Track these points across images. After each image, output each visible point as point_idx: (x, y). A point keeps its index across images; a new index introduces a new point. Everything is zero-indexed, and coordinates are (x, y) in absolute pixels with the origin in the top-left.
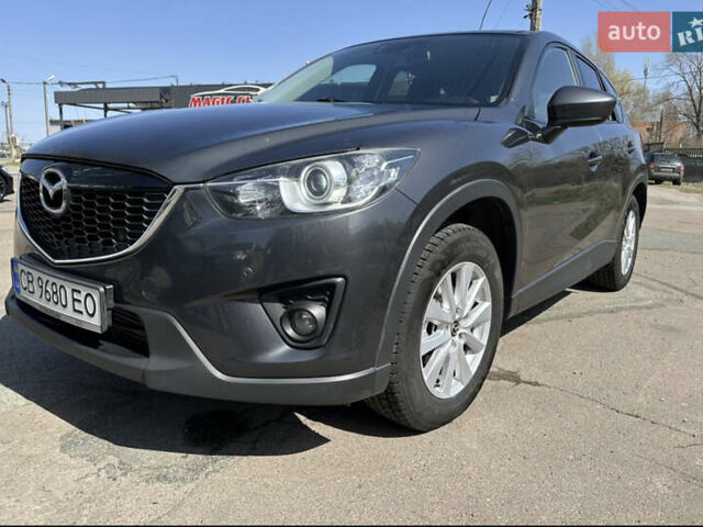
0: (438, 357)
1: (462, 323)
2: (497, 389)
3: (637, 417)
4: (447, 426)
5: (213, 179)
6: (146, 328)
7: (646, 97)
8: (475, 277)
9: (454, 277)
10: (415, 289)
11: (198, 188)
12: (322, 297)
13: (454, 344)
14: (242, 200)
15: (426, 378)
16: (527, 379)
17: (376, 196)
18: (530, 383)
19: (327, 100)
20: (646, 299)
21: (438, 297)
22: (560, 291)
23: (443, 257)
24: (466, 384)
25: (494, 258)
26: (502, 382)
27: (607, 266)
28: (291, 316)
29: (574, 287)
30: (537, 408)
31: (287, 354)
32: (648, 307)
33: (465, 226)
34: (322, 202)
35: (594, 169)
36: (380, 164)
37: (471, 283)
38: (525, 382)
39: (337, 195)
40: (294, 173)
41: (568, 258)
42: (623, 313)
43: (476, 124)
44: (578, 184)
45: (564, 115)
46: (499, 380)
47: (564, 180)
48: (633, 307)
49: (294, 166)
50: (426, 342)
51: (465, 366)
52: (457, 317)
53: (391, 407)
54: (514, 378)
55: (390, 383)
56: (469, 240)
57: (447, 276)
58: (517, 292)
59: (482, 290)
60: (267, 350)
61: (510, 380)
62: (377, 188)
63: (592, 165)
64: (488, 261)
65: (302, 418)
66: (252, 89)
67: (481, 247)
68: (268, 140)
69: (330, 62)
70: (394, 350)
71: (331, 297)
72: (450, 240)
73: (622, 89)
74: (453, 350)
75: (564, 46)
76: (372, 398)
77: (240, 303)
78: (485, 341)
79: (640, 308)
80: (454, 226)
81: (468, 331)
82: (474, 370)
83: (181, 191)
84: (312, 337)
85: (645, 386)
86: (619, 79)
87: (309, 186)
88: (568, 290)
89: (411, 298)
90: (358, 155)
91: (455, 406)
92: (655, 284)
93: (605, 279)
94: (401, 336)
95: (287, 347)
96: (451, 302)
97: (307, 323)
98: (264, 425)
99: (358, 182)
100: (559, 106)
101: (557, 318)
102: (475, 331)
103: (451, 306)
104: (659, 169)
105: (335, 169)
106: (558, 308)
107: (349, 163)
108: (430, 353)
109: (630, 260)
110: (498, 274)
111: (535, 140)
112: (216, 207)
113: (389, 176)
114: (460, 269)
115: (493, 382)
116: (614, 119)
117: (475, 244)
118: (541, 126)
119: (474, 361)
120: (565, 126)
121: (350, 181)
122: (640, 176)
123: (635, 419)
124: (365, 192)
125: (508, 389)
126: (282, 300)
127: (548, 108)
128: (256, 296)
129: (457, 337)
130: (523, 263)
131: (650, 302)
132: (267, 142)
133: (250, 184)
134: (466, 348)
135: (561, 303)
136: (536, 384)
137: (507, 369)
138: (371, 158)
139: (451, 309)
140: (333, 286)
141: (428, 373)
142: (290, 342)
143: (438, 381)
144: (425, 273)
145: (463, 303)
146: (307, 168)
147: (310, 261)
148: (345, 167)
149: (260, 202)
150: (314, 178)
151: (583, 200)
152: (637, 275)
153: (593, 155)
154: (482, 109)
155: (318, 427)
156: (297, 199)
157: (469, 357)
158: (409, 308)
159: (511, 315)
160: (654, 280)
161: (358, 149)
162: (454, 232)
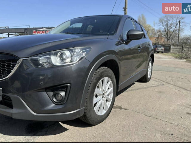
0: (99, 104)
1: (105, 94)
2: (116, 111)
3: (152, 117)
4: (101, 123)
5: (31, 56)
6: (12, 100)
7: (155, 31)
8: (108, 81)
9: (103, 81)
10: (91, 86)
11: (27, 59)
12: (64, 89)
13: (103, 100)
14: (41, 62)
15: (95, 110)
16: (124, 108)
17: (79, 60)
18: (124, 109)
19: (68, 33)
20: (155, 84)
21: (98, 87)
22: (133, 83)
23: (99, 76)
24: (107, 111)
25: (113, 76)
26: (117, 109)
27: (144, 76)
28: (55, 96)
29: (136, 82)
30: (126, 116)
31: (54, 107)
32: (155, 86)
33: (105, 67)
34: (64, 62)
35: (140, 51)
36: (80, 51)
37: (107, 83)
38: (123, 109)
39: (68, 60)
40: (56, 54)
41: (134, 74)
42: (149, 88)
43: (107, 40)
44: (137, 54)
45: (131, 37)
46: (116, 108)
47: (134, 53)
48: (152, 87)
49: (55, 52)
50: (95, 100)
51: (106, 106)
52: (104, 92)
53: (85, 119)
54: (120, 108)
55: (85, 112)
56: (106, 71)
57: (101, 81)
58: (120, 84)
59: (110, 85)
60: (48, 105)
61: (119, 108)
62: (79, 58)
63: (139, 50)
64: (112, 77)
65: (61, 123)
66: (51, 29)
67: (110, 73)
68: (51, 44)
69: (69, 22)
70: (86, 103)
71: (67, 89)
72: (101, 71)
73: (148, 29)
74: (103, 102)
75: (131, 19)
76: (80, 117)
77: (40, 92)
78: (111, 99)
79: (153, 87)
80: (102, 68)
81: (107, 96)
82: (109, 106)
83: (22, 60)
84: (61, 101)
85: (154, 108)
86: (148, 26)
87: (60, 58)
88: (135, 82)
89: (90, 88)
90: (74, 49)
91: (103, 117)
92: (157, 80)
93: (144, 79)
94: (88, 99)
95: (54, 105)
96: (102, 88)
97: (60, 97)
98: (49, 126)
99: (74, 57)
100: (129, 35)
101: (132, 90)
102: (109, 96)
103: (102, 89)
104: (158, 49)
105: (67, 53)
106: (132, 88)
107: (71, 51)
108: (97, 103)
109: (150, 74)
110: (115, 80)
111: (124, 44)
112: (32, 65)
113: (83, 55)
114: (104, 79)
115: (114, 109)
116: (145, 37)
117: (108, 72)
118: (125, 40)
119: (109, 104)
120: (131, 40)
121: (72, 56)
122: (152, 52)
123: (152, 118)
124: (76, 59)
125: (118, 111)
126: (52, 91)
127: (127, 35)
128: (44, 90)
129: (104, 98)
130: (121, 76)
131: (156, 85)
132: (51, 45)
133: (42, 58)
134: (107, 101)
135: (133, 86)
136: (126, 109)
137: (118, 105)
138: (78, 50)
139: (102, 90)
140: (67, 86)
141: (96, 109)
142: (55, 103)
143: (99, 110)
144: (94, 81)
145: (105, 88)
146: (59, 53)
147: (61, 79)
148: (70, 52)
149: (45, 63)
150: (61, 56)
151: (138, 58)
152: (152, 77)
153: (139, 47)
154: (109, 36)
155: (65, 126)
156: (57, 62)
157: (107, 103)
158: (90, 91)
159: (119, 91)
160: (156, 79)
161: (74, 47)
162: (102, 69)
